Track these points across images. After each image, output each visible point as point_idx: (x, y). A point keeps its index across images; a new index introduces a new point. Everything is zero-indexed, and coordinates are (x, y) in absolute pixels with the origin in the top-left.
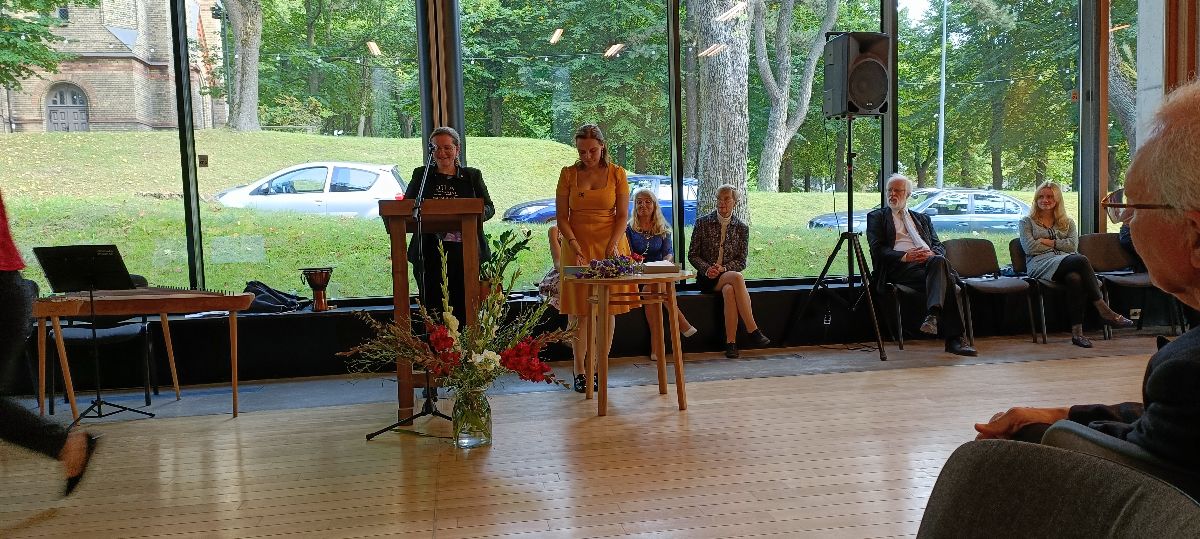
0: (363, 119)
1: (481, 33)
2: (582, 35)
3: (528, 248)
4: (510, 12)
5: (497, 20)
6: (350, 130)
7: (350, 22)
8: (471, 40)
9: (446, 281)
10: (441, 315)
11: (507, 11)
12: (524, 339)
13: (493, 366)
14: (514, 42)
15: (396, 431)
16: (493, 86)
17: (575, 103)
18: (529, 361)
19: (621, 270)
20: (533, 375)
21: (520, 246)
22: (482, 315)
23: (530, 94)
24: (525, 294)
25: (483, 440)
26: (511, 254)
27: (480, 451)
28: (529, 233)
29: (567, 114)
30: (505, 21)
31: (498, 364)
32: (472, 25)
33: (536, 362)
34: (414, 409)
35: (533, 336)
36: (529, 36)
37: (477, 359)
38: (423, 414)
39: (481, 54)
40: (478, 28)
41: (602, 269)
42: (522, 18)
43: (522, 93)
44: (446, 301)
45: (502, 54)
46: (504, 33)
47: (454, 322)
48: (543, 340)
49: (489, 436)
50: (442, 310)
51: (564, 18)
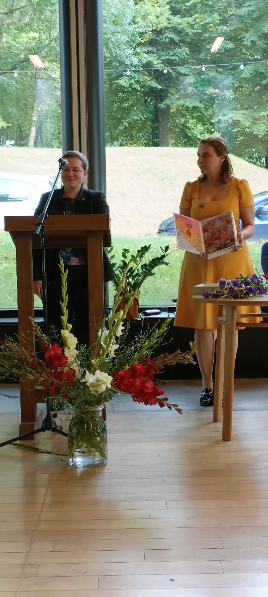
0: (34, 129)
1: (152, 43)
2: (253, 42)
3: (167, 264)
4: (180, 21)
5: (167, 28)
6: (21, 140)
7: (24, 35)
8: (138, 50)
9: (66, 298)
10: (59, 333)
11: (177, 20)
12: (142, 361)
13: (104, 387)
14: (184, 51)
15: (16, 445)
16: (159, 95)
17: (243, 112)
18: (143, 384)
19: (250, 291)
20: (146, 397)
21: (157, 261)
22: (103, 333)
23: (198, 104)
24: (163, 310)
25: (97, 459)
26: (148, 270)
27: (93, 470)
28: (167, 248)
29: (236, 123)
30: (176, 30)
31: (109, 386)
32: (141, 34)
33: (150, 385)
34: (35, 423)
35: (152, 356)
36: (197, 45)
37: (90, 378)
38: (43, 430)
39: (148, 65)
40: (147, 37)
41: (231, 289)
42: (192, 26)
43: (189, 103)
44: (65, 318)
45: (169, 63)
46: (172, 41)
47: (72, 340)
48: (159, 363)
49: (103, 455)
50: (60, 326)
51: (235, 24)
